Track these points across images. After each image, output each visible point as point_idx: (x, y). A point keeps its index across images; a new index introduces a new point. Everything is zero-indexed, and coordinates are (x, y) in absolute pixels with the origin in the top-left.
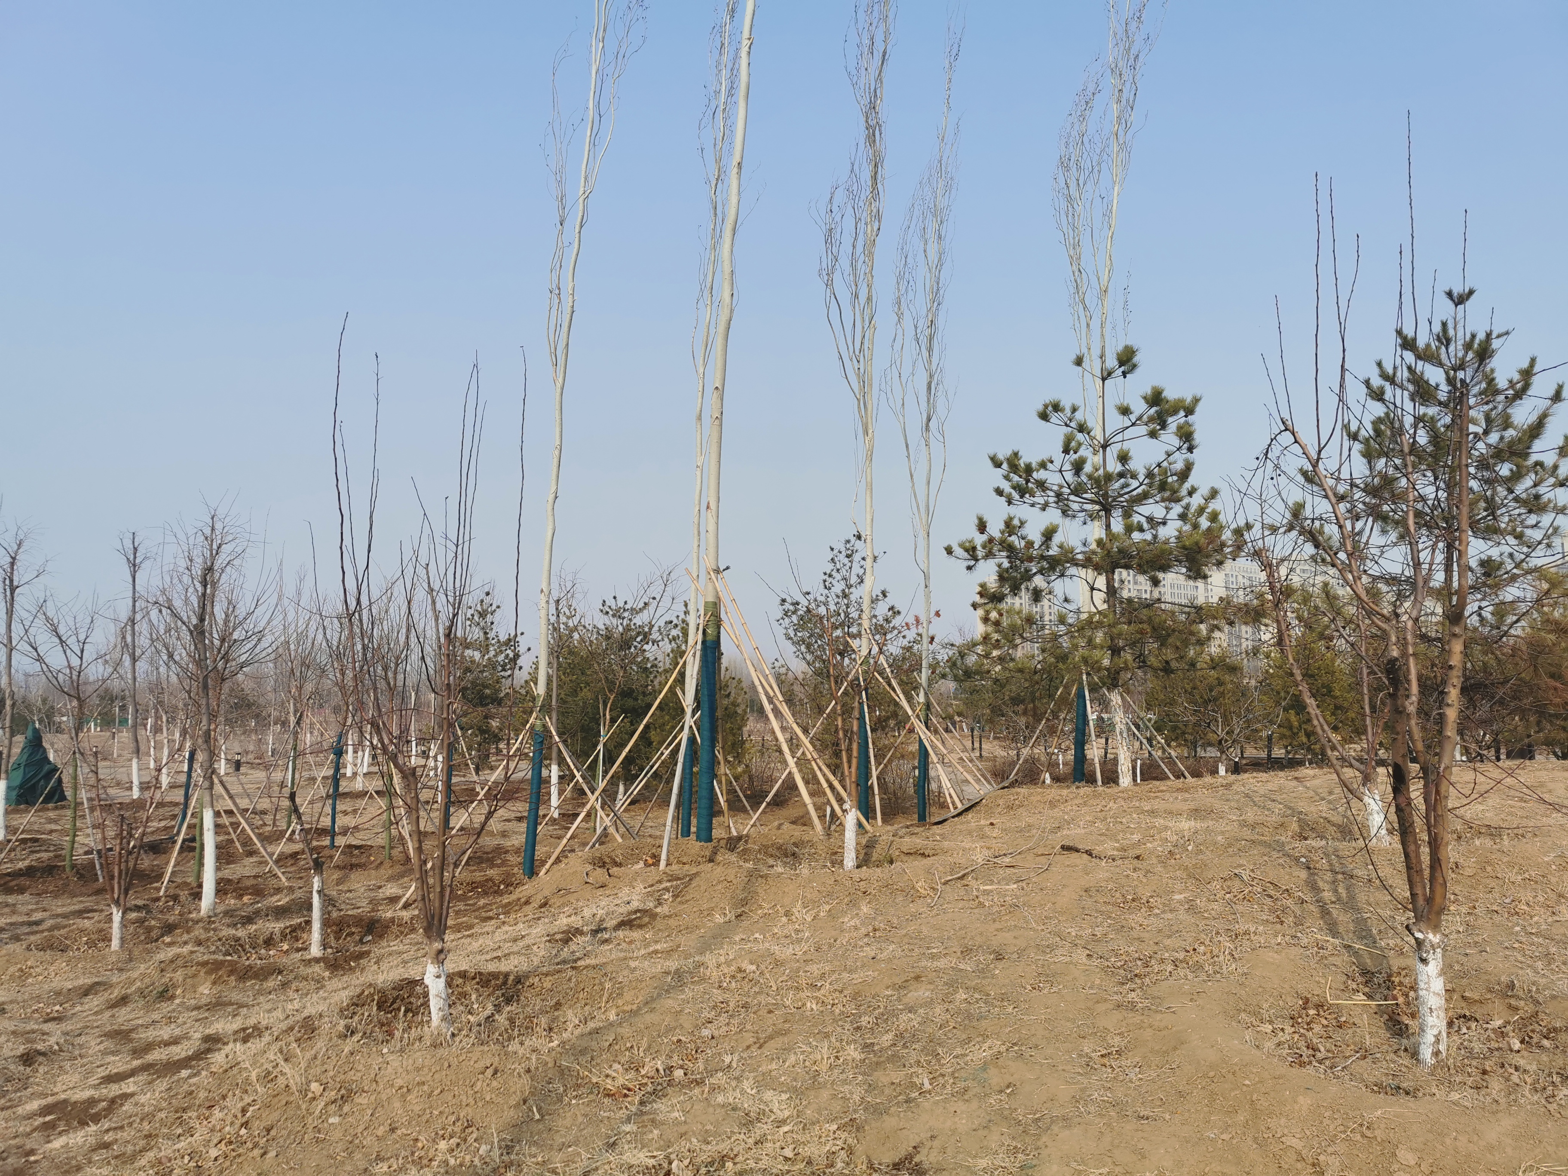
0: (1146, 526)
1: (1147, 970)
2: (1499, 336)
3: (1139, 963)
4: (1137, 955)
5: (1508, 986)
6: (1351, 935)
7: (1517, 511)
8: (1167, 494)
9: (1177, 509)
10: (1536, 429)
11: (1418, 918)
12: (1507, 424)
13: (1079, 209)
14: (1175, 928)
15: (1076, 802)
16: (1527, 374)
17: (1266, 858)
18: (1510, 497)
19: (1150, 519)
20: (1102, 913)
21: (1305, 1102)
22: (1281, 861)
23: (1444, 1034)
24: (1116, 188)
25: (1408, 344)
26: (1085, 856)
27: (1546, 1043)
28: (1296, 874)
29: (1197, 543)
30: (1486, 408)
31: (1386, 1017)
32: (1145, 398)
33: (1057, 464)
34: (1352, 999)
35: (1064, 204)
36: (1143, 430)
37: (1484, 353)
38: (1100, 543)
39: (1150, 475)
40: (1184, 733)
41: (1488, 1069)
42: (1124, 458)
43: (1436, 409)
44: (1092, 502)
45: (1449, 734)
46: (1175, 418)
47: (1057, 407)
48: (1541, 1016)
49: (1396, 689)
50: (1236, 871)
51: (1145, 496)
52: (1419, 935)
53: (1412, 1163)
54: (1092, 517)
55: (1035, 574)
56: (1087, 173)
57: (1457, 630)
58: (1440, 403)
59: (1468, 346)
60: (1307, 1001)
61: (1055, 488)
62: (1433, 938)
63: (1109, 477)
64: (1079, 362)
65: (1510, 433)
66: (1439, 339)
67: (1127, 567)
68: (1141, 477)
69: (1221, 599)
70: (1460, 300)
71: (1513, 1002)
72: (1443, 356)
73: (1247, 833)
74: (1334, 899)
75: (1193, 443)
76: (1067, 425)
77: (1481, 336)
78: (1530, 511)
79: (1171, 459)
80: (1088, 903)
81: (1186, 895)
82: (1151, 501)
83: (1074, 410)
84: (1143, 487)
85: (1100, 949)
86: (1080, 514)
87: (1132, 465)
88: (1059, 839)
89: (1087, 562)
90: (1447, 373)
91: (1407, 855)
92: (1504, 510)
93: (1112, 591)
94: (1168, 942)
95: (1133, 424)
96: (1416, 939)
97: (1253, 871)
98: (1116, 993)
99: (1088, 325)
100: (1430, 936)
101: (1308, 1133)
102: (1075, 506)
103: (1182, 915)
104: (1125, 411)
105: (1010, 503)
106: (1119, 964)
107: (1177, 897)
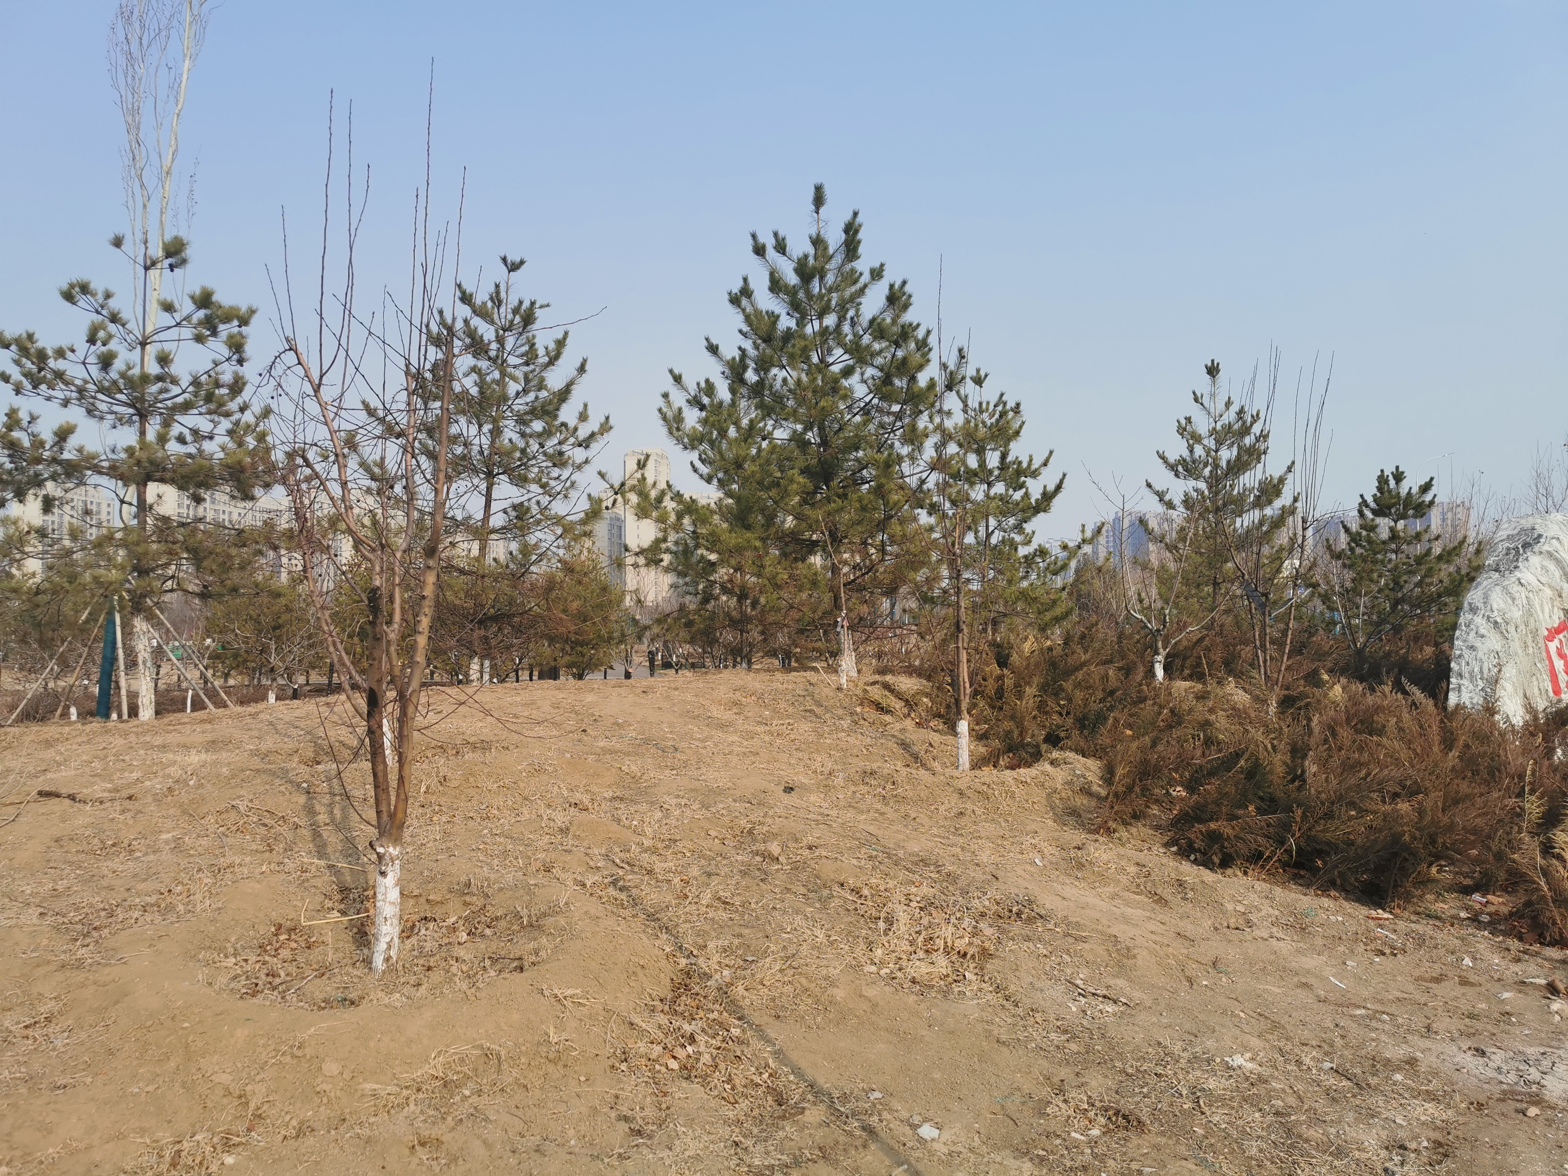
0: (189, 438)
1: (110, 920)
2: (541, 307)
3: (103, 914)
4: (102, 906)
5: (466, 885)
6: (337, 854)
7: (544, 464)
8: (212, 406)
9: (225, 424)
10: (564, 394)
11: (381, 834)
12: (541, 386)
13: (141, 71)
14: (153, 870)
15: (79, 740)
16: (561, 344)
17: (267, 787)
18: (541, 450)
19: (195, 432)
20: (71, 863)
21: (241, 1033)
22: (282, 788)
23: (396, 940)
24: (187, 62)
25: (466, 298)
26: (67, 802)
27: (488, 932)
28: (295, 799)
29: (239, 462)
30: (526, 369)
31: (355, 930)
32: (192, 297)
33: (80, 355)
34: (326, 918)
35: (122, 61)
36: (187, 332)
37: (528, 319)
38: (130, 450)
39: (196, 382)
40: (245, 661)
41: (432, 964)
42: (164, 360)
43: (487, 363)
44: (125, 404)
45: (418, 659)
46: (228, 326)
47: (85, 289)
48: (488, 907)
49: (376, 617)
50: (234, 803)
51: (186, 407)
52: (381, 850)
53: (337, 1072)
54: (120, 420)
55: (46, 479)
56: (152, 35)
57: (431, 563)
58: (490, 359)
59: (516, 311)
60: (280, 927)
61: (78, 382)
62: (393, 851)
63: (145, 379)
64: (118, 243)
65: (544, 394)
66: (492, 299)
67: (162, 480)
68: (184, 383)
69: (265, 522)
70: (514, 267)
71: (468, 899)
72: (496, 316)
73: (256, 762)
74: (327, 821)
75: (244, 355)
76: (98, 312)
77: (526, 304)
78: (555, 465)
79: (218, 369)
80: (57, 853)
81: (174, 834)
82: (195, 411)
83: (108, 296)
84: (186, 395)
85: (60, 905)
86: (109, 416)
87: (174, 369)
88: (41, 783)
89: (114, 471)
90: (497, 331)
91: (375, 775)
92: (534, 462)
93: (143, 507)
94: (141, 886)
95: (178, 324)
96: (378, 854)
97: (251, 801)
98: (65, 952)
99: (145, 206)
100: (391, 849)
101: (239, 1065)
102: (103, 407)
103: (166, 856)
104: (168, 308)
105: (18, 391)
106: (77, 919)
107: (164, 836)
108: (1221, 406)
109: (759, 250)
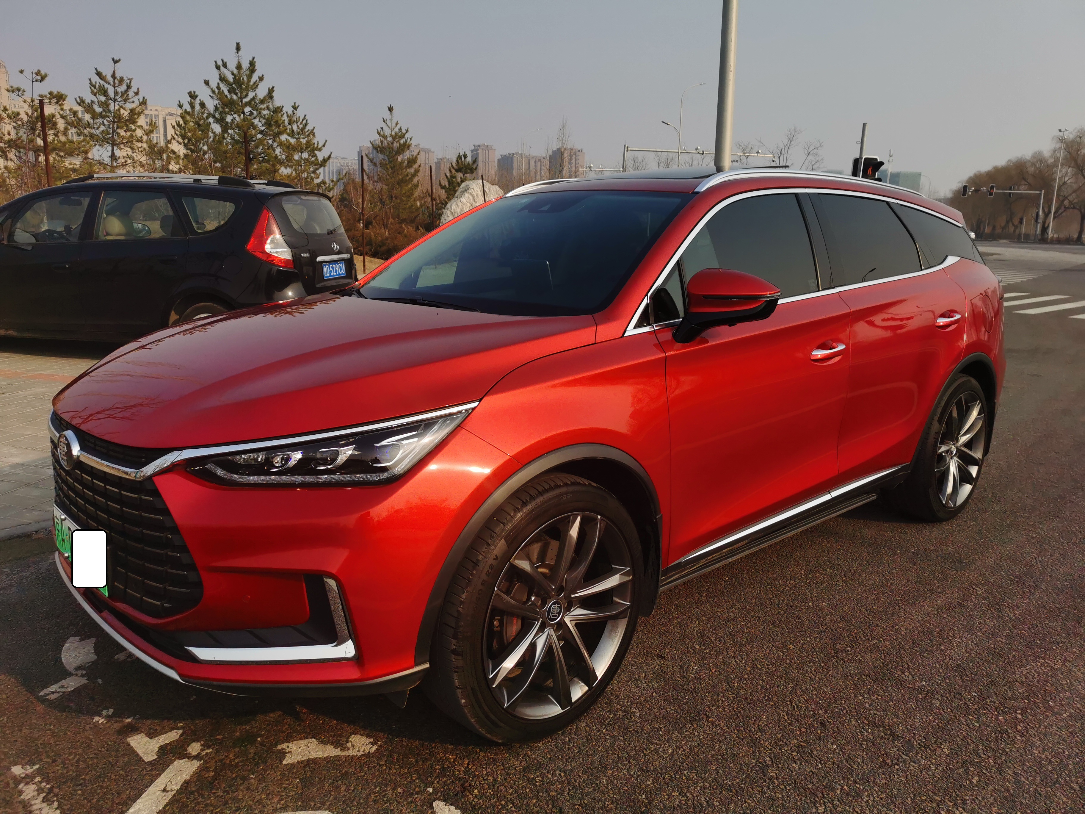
108: (394, 125)
109: (218, 68)
